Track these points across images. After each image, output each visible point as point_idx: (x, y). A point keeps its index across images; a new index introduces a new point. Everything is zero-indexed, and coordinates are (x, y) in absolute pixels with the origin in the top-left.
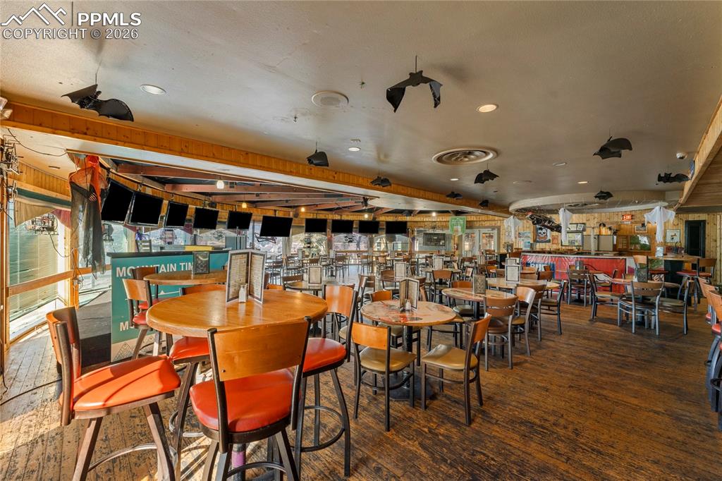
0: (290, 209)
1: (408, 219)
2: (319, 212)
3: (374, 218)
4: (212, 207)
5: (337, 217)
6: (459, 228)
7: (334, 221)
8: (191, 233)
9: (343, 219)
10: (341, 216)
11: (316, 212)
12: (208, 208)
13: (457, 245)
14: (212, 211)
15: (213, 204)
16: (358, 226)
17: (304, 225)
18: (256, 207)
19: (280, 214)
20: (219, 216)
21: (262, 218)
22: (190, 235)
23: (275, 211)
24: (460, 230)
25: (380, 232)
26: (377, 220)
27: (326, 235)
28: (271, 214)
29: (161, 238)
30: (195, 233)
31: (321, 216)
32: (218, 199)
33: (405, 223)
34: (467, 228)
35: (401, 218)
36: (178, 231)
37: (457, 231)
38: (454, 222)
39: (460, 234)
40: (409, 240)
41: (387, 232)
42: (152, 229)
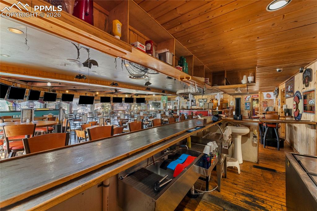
0: (93, 93)
1: (145, 97)
2: (107, 94)
3: (131, 97)
4: (53, 92)
5: (115, 96)
6: (165, 100)
7: (114, 98)
8: (43, 103)
9: (118, 97)
10: (117, 95)
11: (106, 94)
12: (52, 92)
13: (165, 107)
14: (53, 93)
15: (54, 91)
16: (124, 100)
17: (100, 99)
18: (76, 92)
19: (88, 95)
20: (57, 96)
21: (79, 97)
22: (43, 104)
23: (86, 93)
24: (165, 101)
25: (134, 102)
26: (133, 97)
27: (111, 103)
28: (84, 95)
29: (27, 106)
30: (45, 103)
31: (108, 96)
32: (56, 88)
33: (144, 99)
34: (168, 100)
35: (142, 97)
36: (36, 102)
37: (164, 102)
38: (163, 98)
39: (166, 103)
40: (146, 105)
41: (137, 102)
42: (22, 102)
